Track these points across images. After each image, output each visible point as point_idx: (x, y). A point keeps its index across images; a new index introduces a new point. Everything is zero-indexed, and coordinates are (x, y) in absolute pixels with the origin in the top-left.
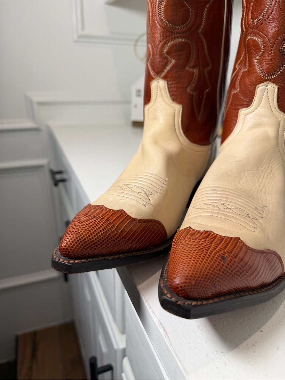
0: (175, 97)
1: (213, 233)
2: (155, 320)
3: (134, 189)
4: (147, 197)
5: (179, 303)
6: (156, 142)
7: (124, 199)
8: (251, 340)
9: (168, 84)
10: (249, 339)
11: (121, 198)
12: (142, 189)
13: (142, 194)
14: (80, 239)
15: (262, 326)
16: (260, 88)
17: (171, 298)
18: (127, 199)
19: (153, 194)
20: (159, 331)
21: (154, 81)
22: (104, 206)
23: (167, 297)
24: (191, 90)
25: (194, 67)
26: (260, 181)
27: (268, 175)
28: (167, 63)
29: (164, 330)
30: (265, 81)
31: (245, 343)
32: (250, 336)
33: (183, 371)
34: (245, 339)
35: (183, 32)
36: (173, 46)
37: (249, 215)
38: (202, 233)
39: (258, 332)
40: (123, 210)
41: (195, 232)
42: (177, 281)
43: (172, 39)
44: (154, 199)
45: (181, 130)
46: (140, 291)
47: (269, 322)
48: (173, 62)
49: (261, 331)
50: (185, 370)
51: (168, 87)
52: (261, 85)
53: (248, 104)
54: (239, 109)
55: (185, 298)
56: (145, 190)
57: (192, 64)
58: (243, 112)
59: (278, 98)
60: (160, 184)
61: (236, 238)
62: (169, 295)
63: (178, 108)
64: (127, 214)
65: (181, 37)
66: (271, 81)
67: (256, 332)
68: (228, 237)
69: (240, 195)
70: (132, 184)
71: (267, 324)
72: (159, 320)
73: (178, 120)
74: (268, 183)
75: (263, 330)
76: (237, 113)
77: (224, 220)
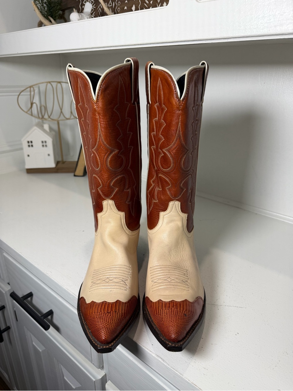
0: (119, 208)
1: (175, 301)
2: (154, 355)
3: (115, 280)
4: (125, 284)
5: (176, 346)
6: (113, 240)
7: (112, 290)
8: (200, 345)
9: (114, 202)
10: (199, 345)
11: (110, 290)
12: (120, 278)
13: (121, 283)
14: (110, 331)
15: (202, 335)
16: (171, 204)
17: (172, 345)
18: (115, 289)
19: (127, 280)
20: (158, 360)
21: (105, 200)
22: (107, 301)
23: (170, 345)
24: (128, 202)
25: (128, 189)
26: (180, 254)
27: (182, 249)
28: (113, 191)
29: (161, 358)
30: (174, 200)
31: (198, 348)
32: (199, 343)
33: (180, 375)
34: (198, 346)
35: (121, 172)
36: (116, 181)
37: (183, 280)
38: (170, 303)
39: (201, 339)
40: (118, 300)
41: (166, 303)
42: (173, 336)
43: (115, 177)
44: (128, 282)
45: (126, 226)
46: (136, 341)
47: (203, 332)
48: (117, 189)
49: (202, 338)
50: (181, 374)
51: (115, 203)
52: (171, 202)
53: (165, 209)
54: (160, 212)
55: (177, 342)
56: (122, 279)
57: (127, 187)
58: (162, 214)
59: (181, 207)
60: (128, 271)
61: (185, 300)
62: (170, 344)
63: (122, 214)
64: (121, 302)
65: (120, 175)
66: (177, 200)
67: (200, 340)
68: (182, 301)
69: (175, 269)
70: (111, 277)
71: (203, 333)
72: (156, 355)
73: (123, 221)
74: (184, 254)
75: (203, 338)
76: (159, 214)
77: (174, 288)
